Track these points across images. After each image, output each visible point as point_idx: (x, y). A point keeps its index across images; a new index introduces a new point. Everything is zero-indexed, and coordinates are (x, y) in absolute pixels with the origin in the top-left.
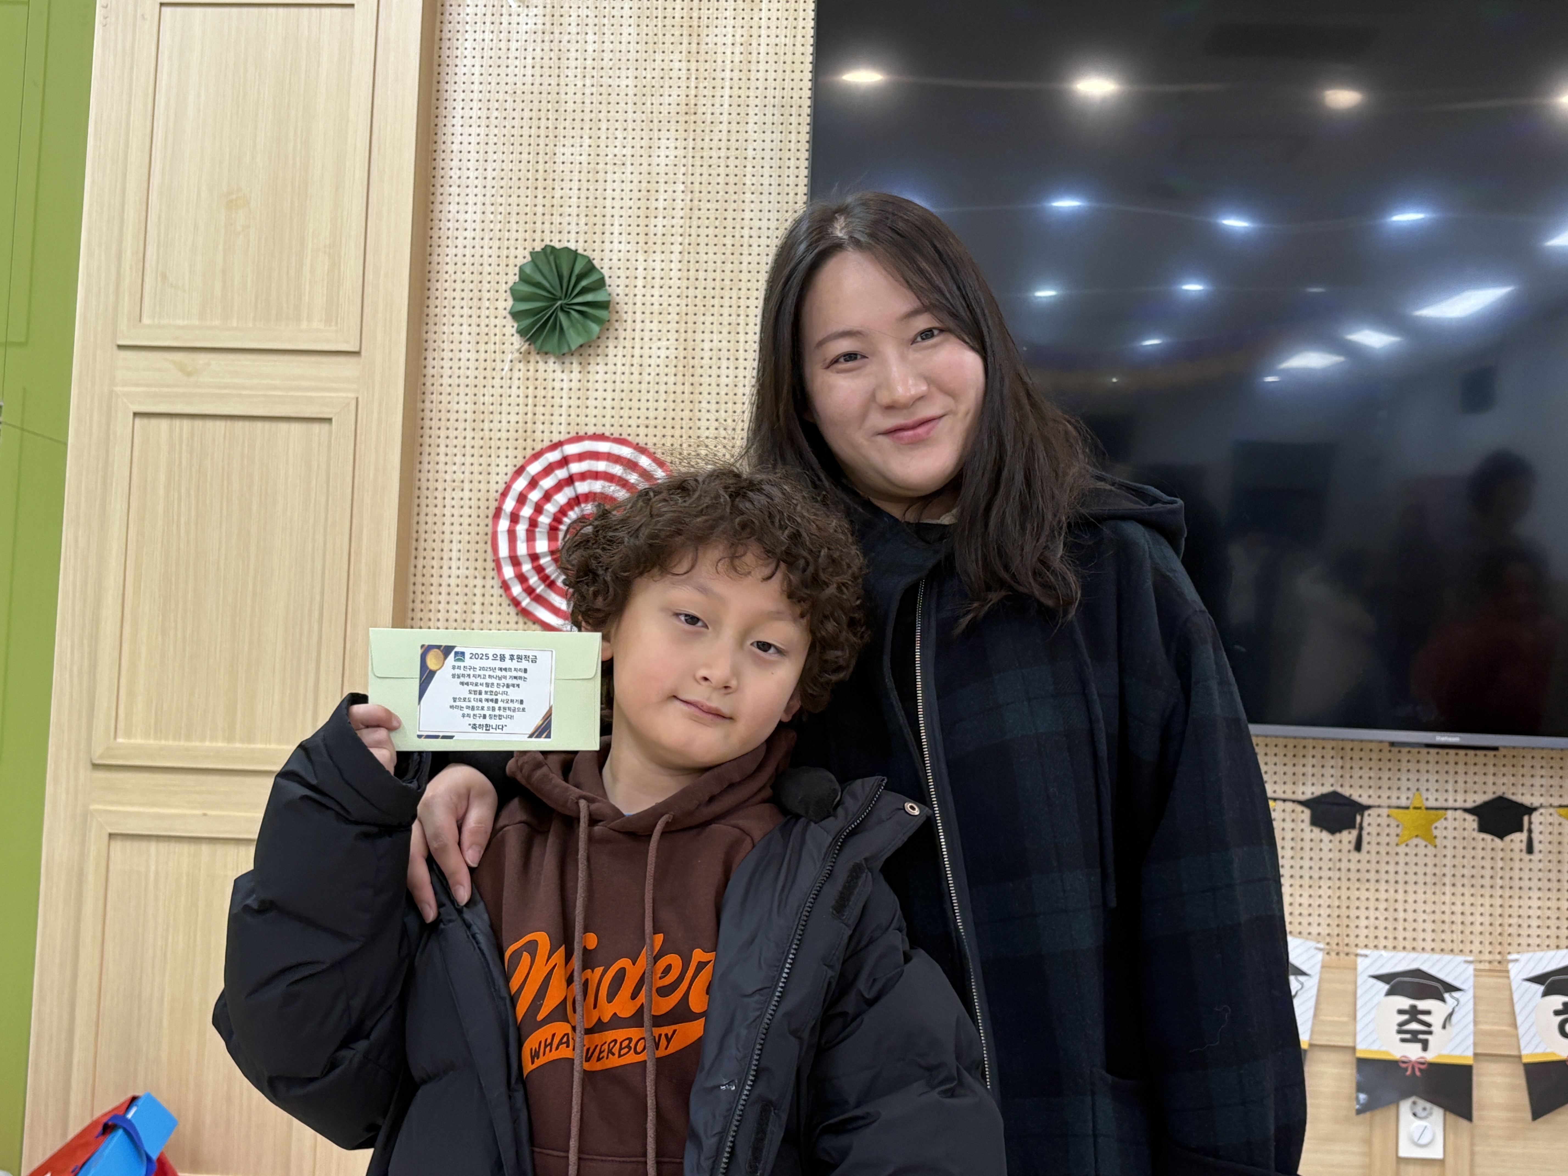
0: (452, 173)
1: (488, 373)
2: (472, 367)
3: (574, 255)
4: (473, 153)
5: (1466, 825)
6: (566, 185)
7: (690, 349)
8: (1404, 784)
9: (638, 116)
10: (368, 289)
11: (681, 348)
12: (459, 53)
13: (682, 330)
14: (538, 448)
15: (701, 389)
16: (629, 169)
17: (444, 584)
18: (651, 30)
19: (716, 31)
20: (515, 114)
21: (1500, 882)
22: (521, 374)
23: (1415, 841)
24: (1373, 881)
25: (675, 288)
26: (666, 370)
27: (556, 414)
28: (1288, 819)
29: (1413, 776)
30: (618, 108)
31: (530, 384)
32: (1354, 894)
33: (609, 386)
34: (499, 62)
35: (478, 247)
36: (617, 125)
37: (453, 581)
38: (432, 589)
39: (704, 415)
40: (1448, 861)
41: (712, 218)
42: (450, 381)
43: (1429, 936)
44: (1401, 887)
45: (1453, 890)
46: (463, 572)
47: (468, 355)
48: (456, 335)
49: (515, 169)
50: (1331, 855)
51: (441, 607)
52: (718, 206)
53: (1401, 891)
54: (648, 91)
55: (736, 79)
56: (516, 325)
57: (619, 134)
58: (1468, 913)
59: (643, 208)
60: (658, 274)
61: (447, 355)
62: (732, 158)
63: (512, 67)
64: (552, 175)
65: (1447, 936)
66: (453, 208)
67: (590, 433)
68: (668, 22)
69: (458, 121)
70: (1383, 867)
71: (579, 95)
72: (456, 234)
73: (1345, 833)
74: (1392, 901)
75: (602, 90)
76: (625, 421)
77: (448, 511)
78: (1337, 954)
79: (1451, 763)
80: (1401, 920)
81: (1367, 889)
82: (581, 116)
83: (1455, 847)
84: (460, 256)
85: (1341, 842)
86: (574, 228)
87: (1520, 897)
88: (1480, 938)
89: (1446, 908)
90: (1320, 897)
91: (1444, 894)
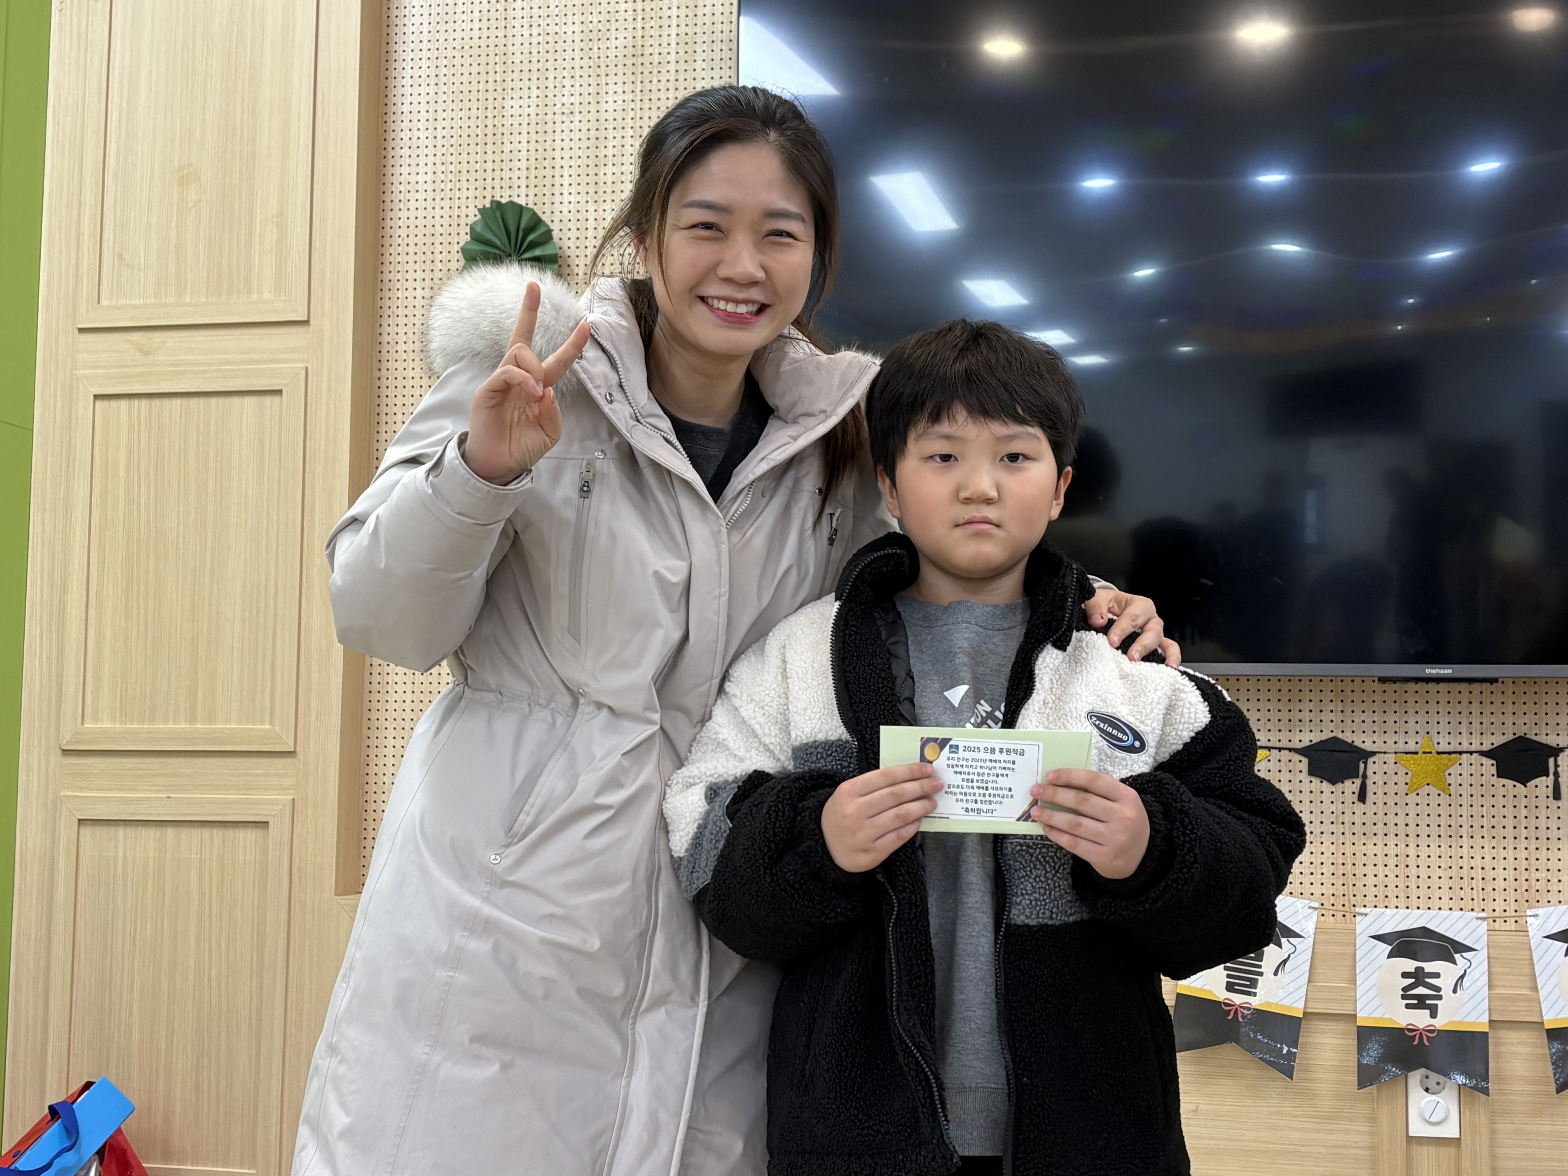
0: (402, 135)
3: (523, 209)
4: (423, 112)
5: (1484, 770)
6: (516, 138)
8: (1412, 728)
9: (585, 63)
10: (316, 257)
12: (406, 12)
16: (578, 117)
20: (463, 70)
21: (1525, 833)
23: (1427, 789)
24: (1380, 835)
28: (1285, 770)
29: (1422, 718)
30: (565, 55)
32: (1360, 849)
34: (446, 18)
35: (430, 209)
36: (565, 73)
40: (1464, 811)
42: (405, 347)
43: (1445, 894)
44: (1411, 840)
45: (1471, 842)
48: (411, 299)
49: (465, 126)
50: (1333, 808)
53: (1412, 845)
54: (594, 35)
55: (682, 16)
57: (567, 82)
58: (1488, 867)
59: (593, 157)
61: (402, 321)
63: (459, 22)
64: (501, 130)
65: (1466, 894)
66: (405, 170)
69: (407, 82)
70: (1391, 819)
71: (526, 45)
72: (408, 196)
73: (1348, 783)
74: (1402, 857)
75: (549, 38)
78: (1344, 916)
79: (1465, 702)
80: (1413, 878)
81: (1375, 844)
82: (529, 66)
83: (1472, 796)
84: (412, 219)
85: (1343, 793)
86: (523, 183)
87: (1548, 849)
88: (1504, 895)
89: (1464, 863)
90: (1322, 853)
91: (1461, 847)
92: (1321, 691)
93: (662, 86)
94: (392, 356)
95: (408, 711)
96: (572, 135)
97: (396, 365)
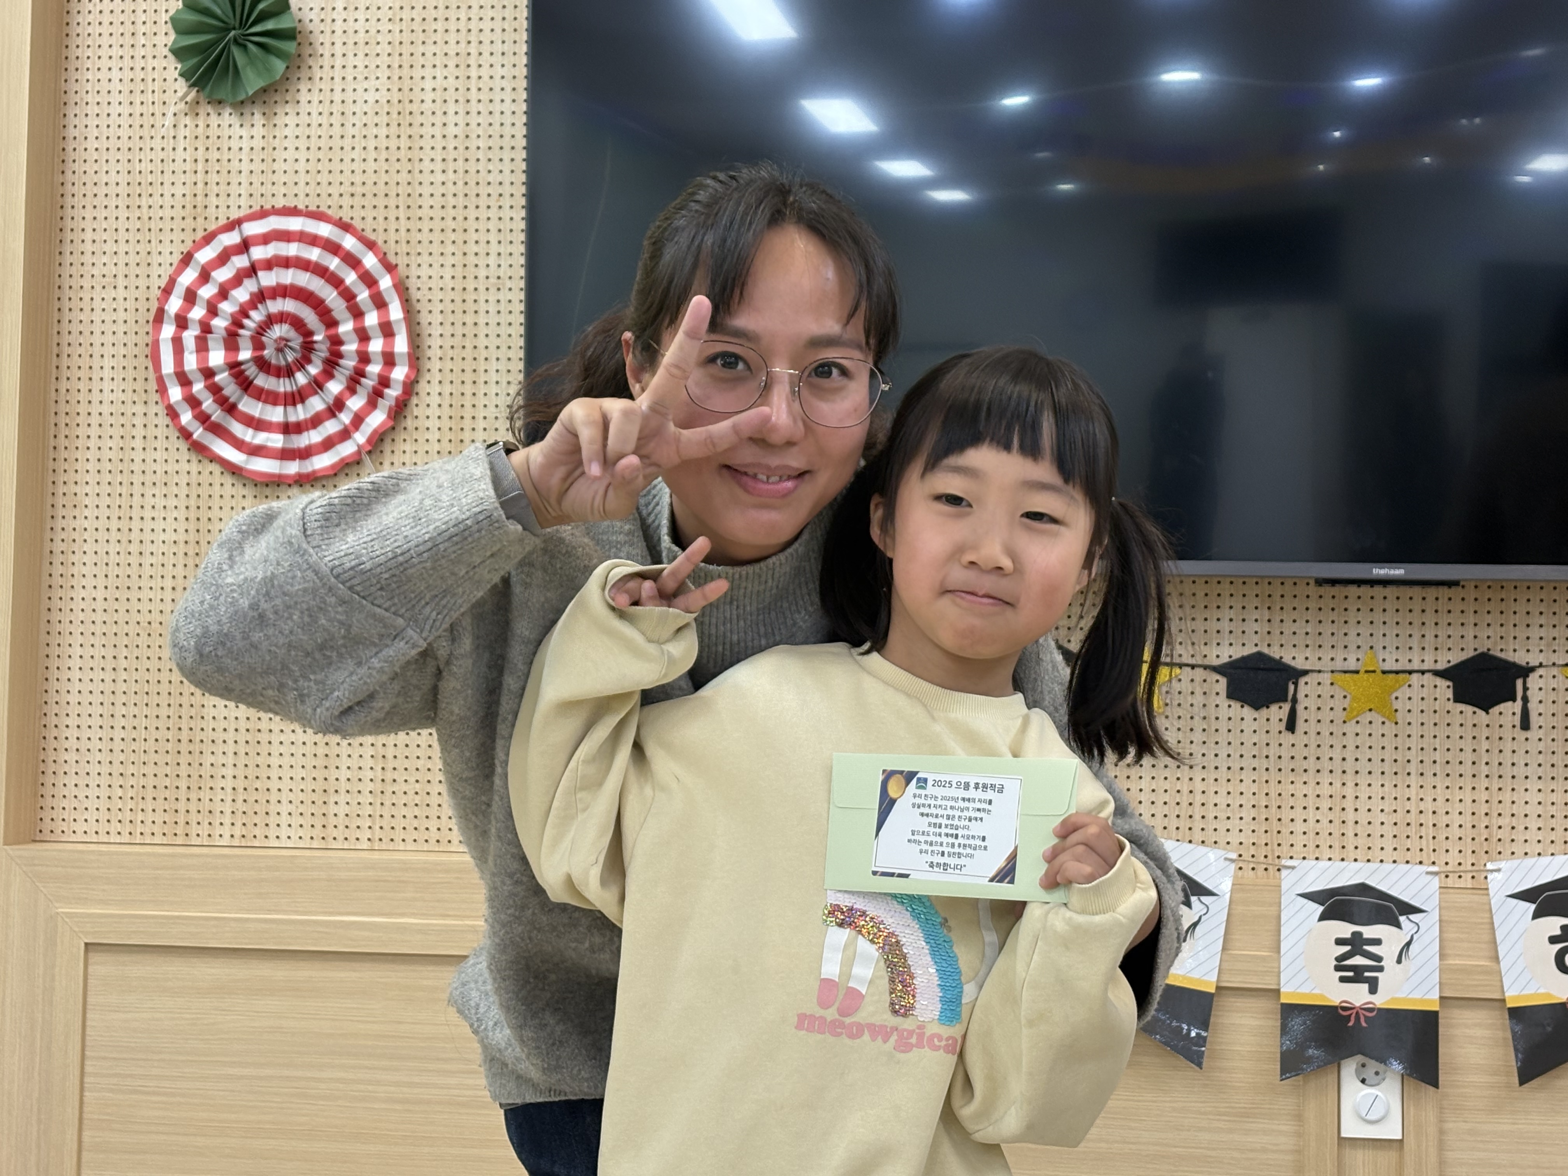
2: (124, 125)
5: (1438, 693)
7: (406, 89)
8: (1353, 641)
11: (395, 90)
13: (396, 65)
14: (212, 227)
15: (422, 143)
17: (95, 413)
21: (1485, 770)
22: (187, 132)
23: (1369, 716)
24: (1312, 771)
26: (376, 119)
27: (234, 181)
28: (1198, 691)
29: (1365, 630)
31: (200, 144)
32: (1287, 789)
33: (302, 143)
37: (106, 409)
38: (79, 420)
39: (426, 178)
42: (96, 144)
43: (1389, 843)
44: (1350, 779)
45: (1421, 781)
46: (119, 396)
47: (120, 109)
48: (104, 82)
50: (1255, 738)
51: (90, 443)
53: (1350, 784)
56: (179, 66)
58: (1441, 811)
61: (92, 110)
67: (278, 206)
70: (1325, 753)
73: (1274, 708)
74: (1337, 799)
76: (324, 190)
77: (97, 317)
78: (1266, 869)
79: (1417, 609)
80: (1350, 823)
81: (1305, 783)
83: (1422, 724)
85: (1268, 720)
87: (1513, 790)
88: (1459, 845)
89: (1412, 806)
90: (1242, 793)
91: (1408, 786)
92: (1244, 595)
94: (80, 155)
95: (100, 611)
97: (84, 167)
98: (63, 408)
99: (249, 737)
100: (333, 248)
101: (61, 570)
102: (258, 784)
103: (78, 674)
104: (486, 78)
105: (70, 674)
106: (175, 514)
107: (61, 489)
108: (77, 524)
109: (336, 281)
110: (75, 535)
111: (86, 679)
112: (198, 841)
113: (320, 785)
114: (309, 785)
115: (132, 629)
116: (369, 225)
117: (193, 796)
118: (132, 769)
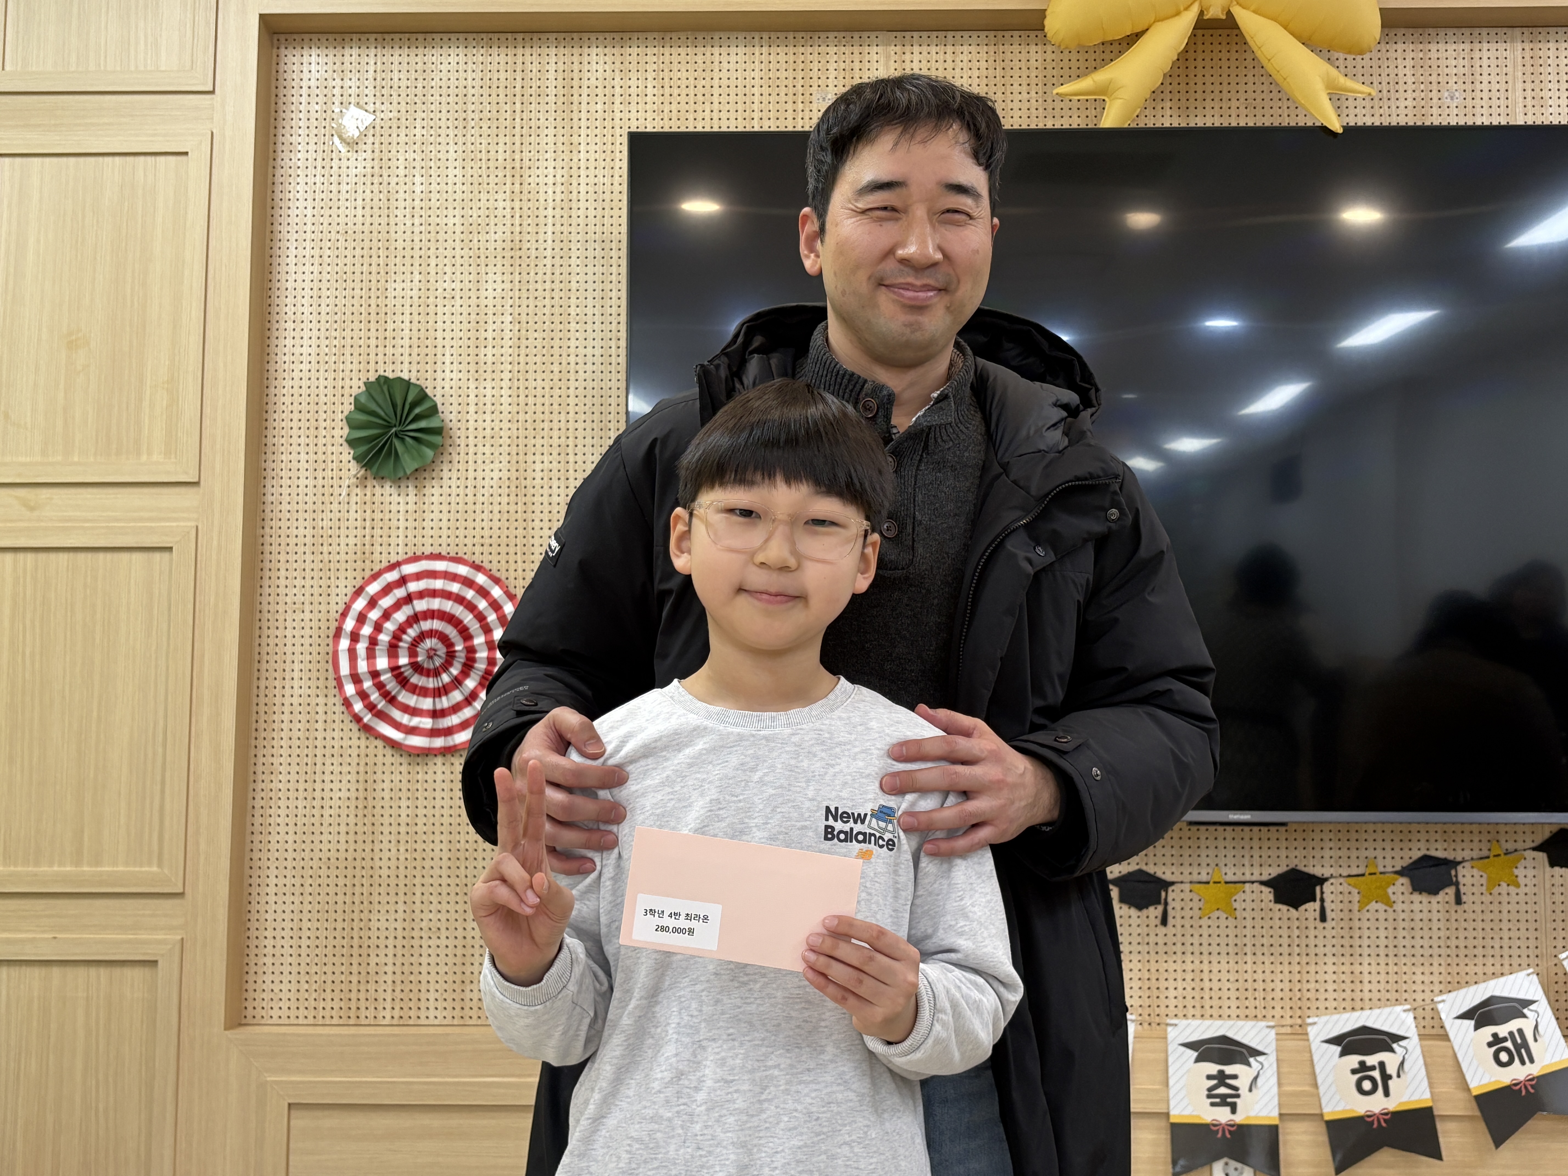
0: (287, 309)
1: (327, 499)
2: (311, 494)
3: (408, 384)
4: (307, 290)
5: (1263, 896)
6: (398, 318)
7: (522, 470)
8: (1204, 860)
9: (466, 253)
10: (206, 422)
11: (513, 470)
12: (291, 196)
13: (514, 453)
14: (377, 568)
15: (534, 508)
16: (459, 302)
17: (287, 703)
18: (475, 172)
19: (538, 172)
20: (347, 252)
21: (1296, 950)
22: (358, 499)
23: (1217, 914)
24: (1179, 954)
25: (505, 413)
26: (499, 491)
27: (394, 535)
29: (1212, 852)
30: (446, 245)
31: (368, 508)
32: (1163, 966)
33: (445, 508)
34: (330, 204)
35: (314, 379)
36: (446, 261)
37: (295, 700)
38: (275, 708)
40: (1248, 932)
41: (539, 347)
42: (288, 507)
43: (1234, 1004)
44: (1205, 958)
45: (1254, 959)
46: (305, 691)
47: (307, 482)
48: (295, 463)
49: (348, 305)
50: (1140, 931)
51: (284, 726)
52: (545, 335)
53: (1206, 962)
54: (474, 228)
55: (558, 216)
56: (352, 452)
57: (447, 269)
58: (1268, 980)
59: (473, 339)
60: (488, 400)
61: (285, 482)
62: (557, 291)
63: (343, 209)
65: (1251, 1003)
66: (289, 342)
67: (427, 553)
68: (491, 164)
69: (292, 260)
70: (1188, 940)
71: (409, 233)
72: (292, 366)
73: (1151, 909)
74: (1197, 972)
76: (461, 541)
77: (289, 633)
80: (1207, 990)
81: (1175, 962)
82: (411, 253)
83: (1253, 918)
84: (296, 388)
85: (1148, 917)
86: (406, 359)
87: (1316, 963)
88: (1281, 1004)
89: (1249, 976)
91: (1246, 963)
93: (539, 277)
95: (290, 850)
96: (454, 318)
97: (279, 524)
98: (262, 700)
99: (405, 942)
100: (468, 583)
101: (260, 820)
102: (412, 978)
103: (274, 898)
104: (580, 463)
105: (268, 898)
106: (349, 777)
107: (261, 760)
108: (273, 786)
109: (471, 607)
110: (272, 794)
111: (280, 902)
112: (367, 1022)
113: (458, 978)
114: (450, 978)
115: (315, 864)
116: (494, 567)
117: (363, 988)
118: (315, 969)
